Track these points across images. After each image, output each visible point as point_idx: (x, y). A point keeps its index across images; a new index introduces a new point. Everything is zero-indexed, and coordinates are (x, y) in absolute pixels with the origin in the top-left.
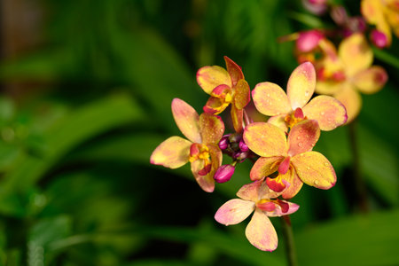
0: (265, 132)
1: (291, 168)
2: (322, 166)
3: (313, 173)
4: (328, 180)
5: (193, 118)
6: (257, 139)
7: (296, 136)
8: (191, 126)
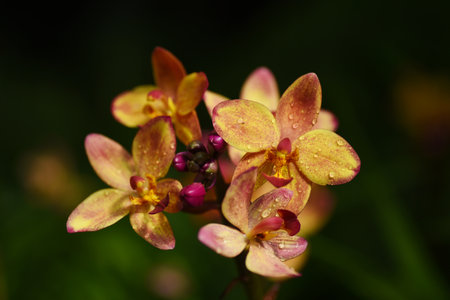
0: (242, 114)
1: (292, 159)
2: (335, 147)
3: (324, 160)
4: (347, 166)
5: (120, 159)
6: (233, 127)
7: (287, 113)
8: (119, 172)
